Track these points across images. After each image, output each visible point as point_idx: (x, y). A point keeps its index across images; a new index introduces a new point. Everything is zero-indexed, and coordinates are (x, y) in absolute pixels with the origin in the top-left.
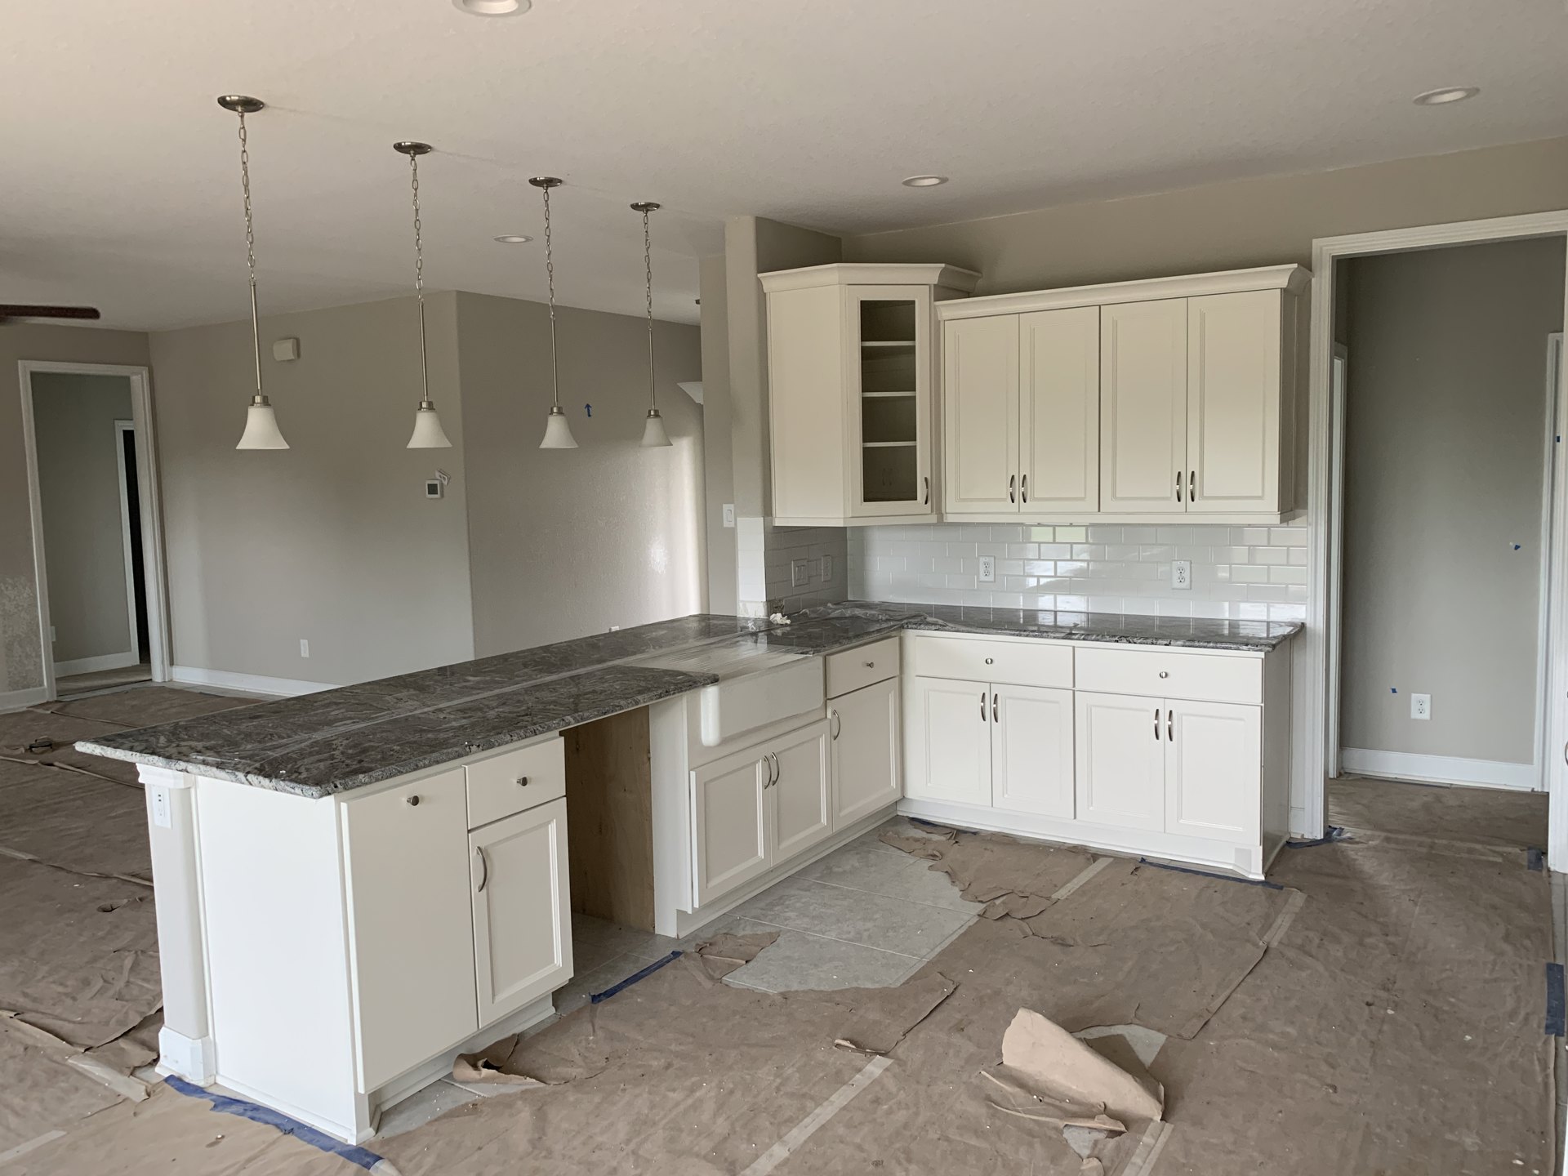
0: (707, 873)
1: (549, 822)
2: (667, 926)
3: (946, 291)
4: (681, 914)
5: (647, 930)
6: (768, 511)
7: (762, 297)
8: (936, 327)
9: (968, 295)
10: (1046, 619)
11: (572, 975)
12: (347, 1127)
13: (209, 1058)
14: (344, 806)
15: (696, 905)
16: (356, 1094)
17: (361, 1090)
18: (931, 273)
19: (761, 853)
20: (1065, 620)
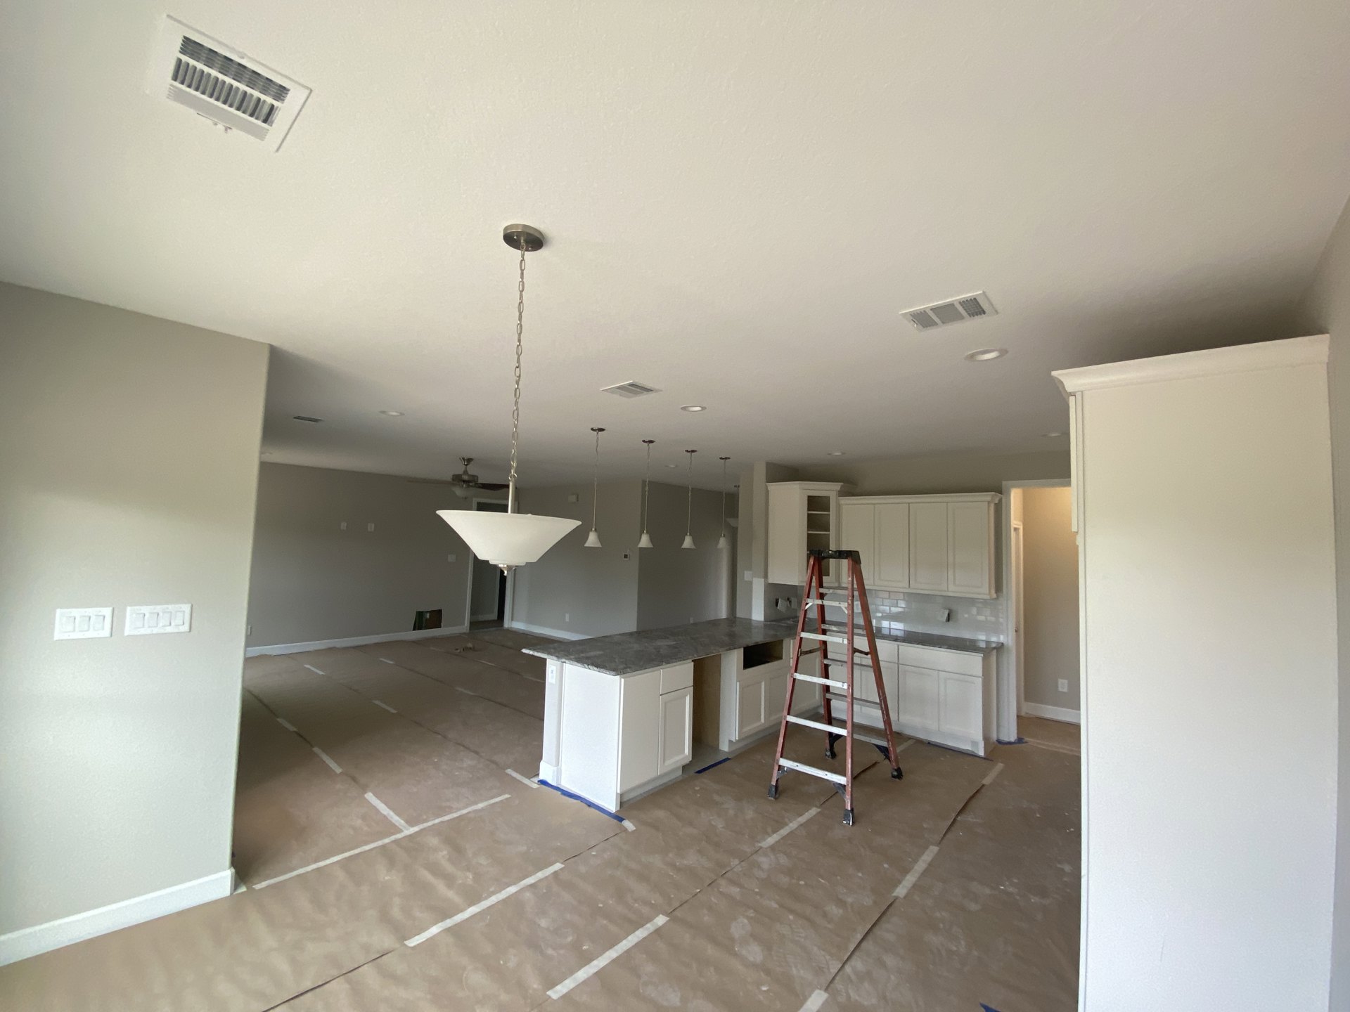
0: (741, 727)
1: (686, 695)
2: (724, 747)
3: (843, 493)
4: (731, 742)
5: (716, 748)
6: (766, 576)
7: (767, 492)
8: (839, 506)
9: (853, 495)
10: (885, 632)
11: (691, 759)
12: (612, 807)
13: (558, 774)
14: (623, 680)
15: (737, 739)
16: (617, 793)
17: (619, 792)
18: (837, 486)
19: (763, 720)
20: (894, 633)
